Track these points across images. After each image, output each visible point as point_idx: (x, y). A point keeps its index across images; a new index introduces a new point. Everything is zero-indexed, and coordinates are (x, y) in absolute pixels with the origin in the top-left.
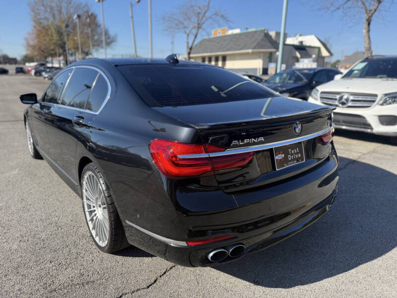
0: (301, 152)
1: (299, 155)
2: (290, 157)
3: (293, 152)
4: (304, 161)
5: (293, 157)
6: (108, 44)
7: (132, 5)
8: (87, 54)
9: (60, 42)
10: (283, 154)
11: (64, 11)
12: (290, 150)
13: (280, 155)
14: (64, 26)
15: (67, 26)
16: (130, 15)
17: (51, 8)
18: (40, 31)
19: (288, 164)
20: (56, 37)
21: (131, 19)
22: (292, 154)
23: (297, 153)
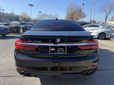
0: (65, 50)
1: (64, 51)
2: (58, 51)
3: (60, 49)
4: (66, 53)
5: (60, 51)
6: (84, 17)
7: (91, 5)
8: (78, 20)
9: (72, 17)
10: (55, 49)
11: (74, 9)
12: (59, 48)
13: (53, 49)
14: (73, 13)
15: (74, 13)
16: (91, 8)
17: (71, 9)
18: (68, 15)
19: (56, 53)
20: (71, 16)
21: (91, 9)
22: (59, 50)
23: (63, 50)
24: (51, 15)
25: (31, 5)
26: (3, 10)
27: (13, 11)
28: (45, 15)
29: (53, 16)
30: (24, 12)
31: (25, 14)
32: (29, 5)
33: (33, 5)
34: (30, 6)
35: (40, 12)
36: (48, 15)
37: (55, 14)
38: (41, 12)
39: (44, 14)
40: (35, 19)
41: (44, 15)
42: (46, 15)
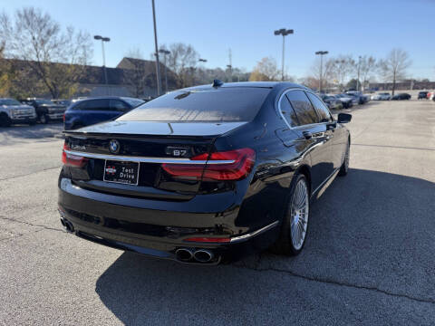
0: (135, 173)
1: (133, 177)
2: (122, 175)
3: (127, 171)
4: (137, 184)
5: (126, 176)
10: (115, 169)
12: (124, 168)
13: (112, 169)
19: (118, 181)
22: (125, 173)
23: (131, 174)
24: (367, 60)
25: (284, 32)
26: (201, 60)
27: (230, 60)
28: (343, 62)
29: (376, 62)
30: (265, 60)
31: (270, 64)
32: (277, 33)
33: (291, 32)
34: (281, 36)
35: (322, 53)
36: (357, 62)
37: (393, 54)
38: (326, 53)
39: (340, 60)
40: (309, 79)
41: (337, 62)
42: (347, 60)
